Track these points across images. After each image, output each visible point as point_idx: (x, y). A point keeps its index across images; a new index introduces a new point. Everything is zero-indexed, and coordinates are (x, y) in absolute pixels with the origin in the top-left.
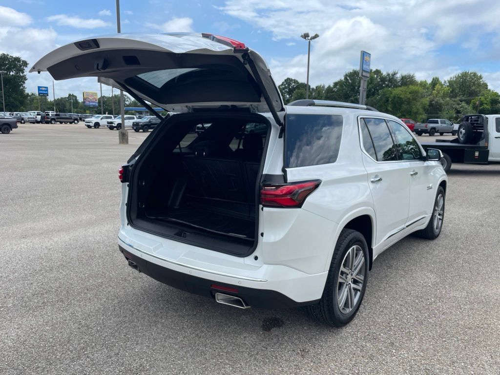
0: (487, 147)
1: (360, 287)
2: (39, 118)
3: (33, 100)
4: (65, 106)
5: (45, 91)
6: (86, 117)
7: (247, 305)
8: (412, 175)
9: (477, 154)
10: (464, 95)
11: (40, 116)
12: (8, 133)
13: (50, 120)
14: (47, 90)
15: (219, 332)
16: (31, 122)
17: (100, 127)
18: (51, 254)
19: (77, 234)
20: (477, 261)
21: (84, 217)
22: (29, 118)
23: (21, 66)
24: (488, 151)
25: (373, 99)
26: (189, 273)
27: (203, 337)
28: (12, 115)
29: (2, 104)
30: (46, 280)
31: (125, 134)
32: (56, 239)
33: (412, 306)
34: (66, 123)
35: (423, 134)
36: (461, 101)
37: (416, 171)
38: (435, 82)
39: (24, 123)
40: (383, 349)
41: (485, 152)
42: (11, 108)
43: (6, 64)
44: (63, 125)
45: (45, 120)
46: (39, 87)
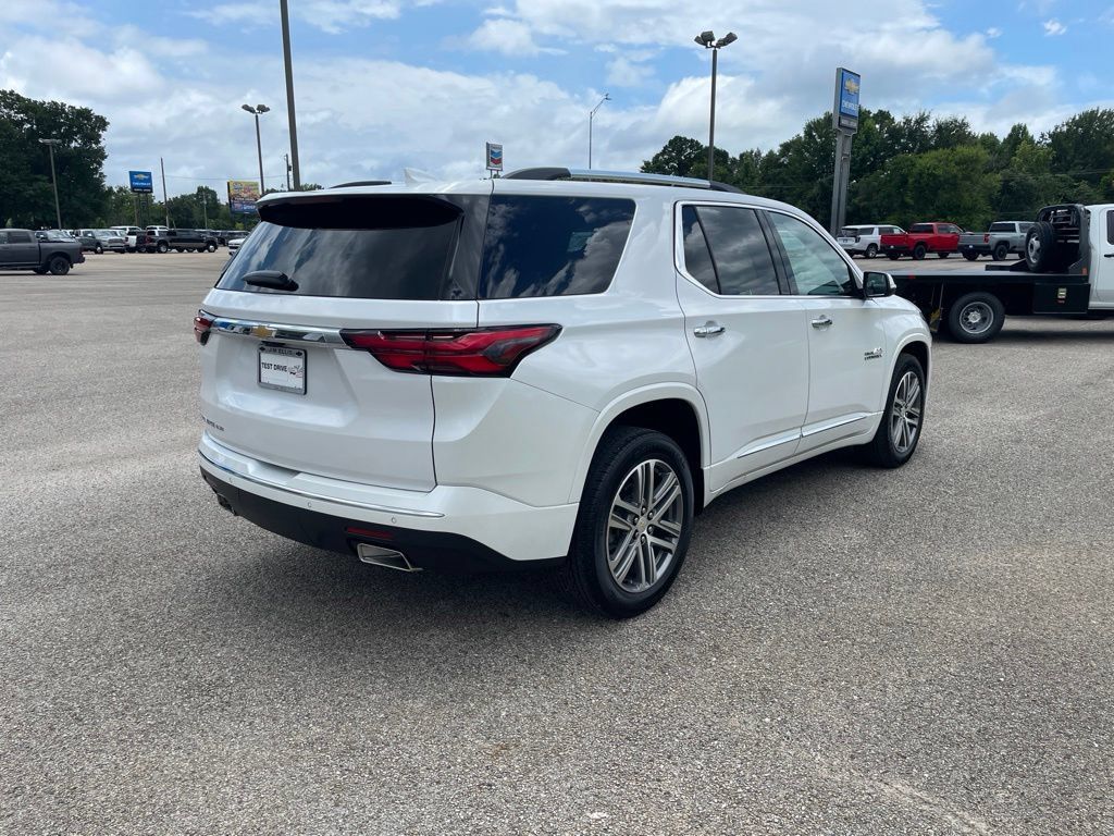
0: (1087, 278)
1: (673, 545)
2: (133, 240)
3: (123, 201)
4: (190, 215)
5: (145, 181)
6: (233, 236)
7: (414, 565)
8: (815, 325)
9: (1062, 293)
10: (1085, 165)
11: (135, 237)
12: (65, 274)
13: (155, 244)
14: (150, 180)
15: (384, 627)
16: (117, 251)
18: (100, 497)
19: (161, 462)
20: (971, 508)
21: (182, 432)
22: (111, 241)
23: (93, 129)
24: (1090, 285)
25: (870, 179)
26: (307, 507)
27: (352, 635)
28: (77, 235)
29: (55, 212)
30: (80, 542)
32: (115, 472)
33: (787, 585)
34: (190, 250)
35: (980, 257)
36: (1078, 179)
37: (828, 318)
38: (1018, 134)
39: (102, 253)
40: (695, 655)
41: (1082, 289)
42: (73, 221)
44: (185, 255)
45: (146, 245)
46: (132, 174)
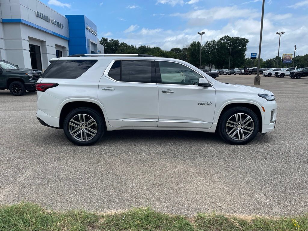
13: (249, 72)
17: (271, 76)
22: (237, 72)
23: (245, 43)
31: (258, 79)
39: (235, 74)
43: (238, 42)
45: (246, 73)
46: (252, 54)
